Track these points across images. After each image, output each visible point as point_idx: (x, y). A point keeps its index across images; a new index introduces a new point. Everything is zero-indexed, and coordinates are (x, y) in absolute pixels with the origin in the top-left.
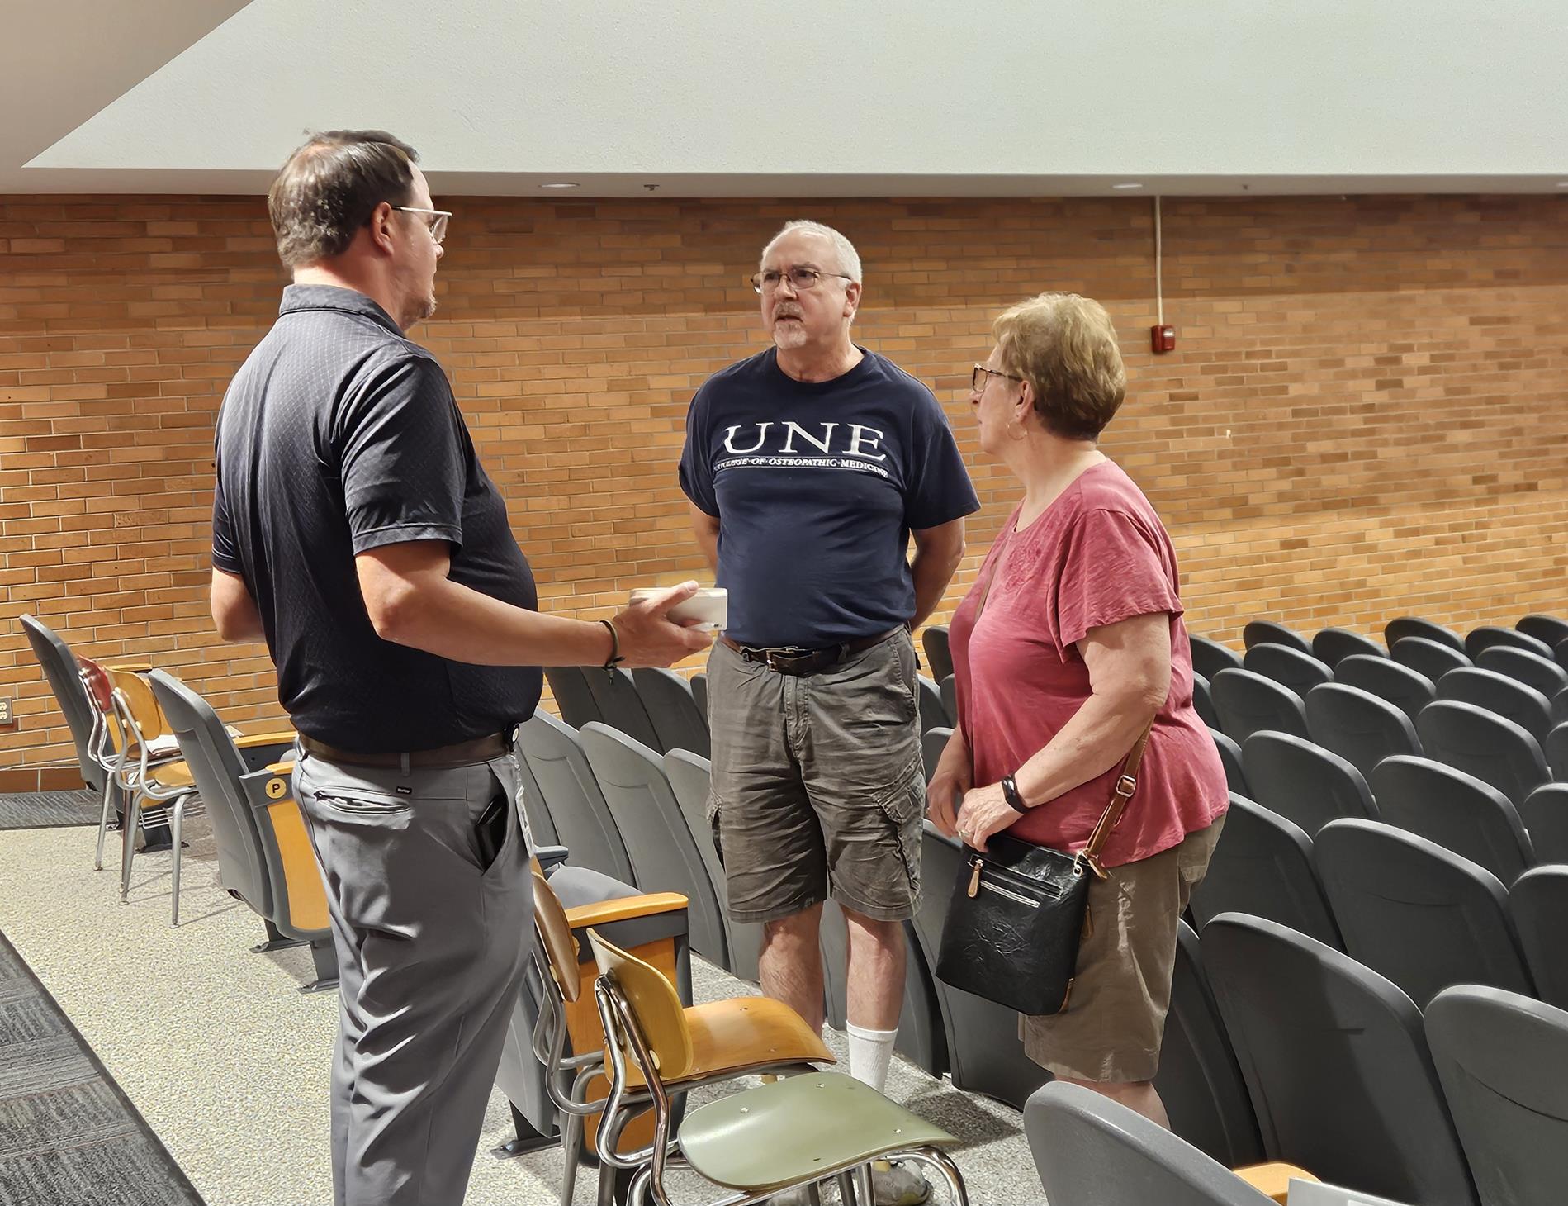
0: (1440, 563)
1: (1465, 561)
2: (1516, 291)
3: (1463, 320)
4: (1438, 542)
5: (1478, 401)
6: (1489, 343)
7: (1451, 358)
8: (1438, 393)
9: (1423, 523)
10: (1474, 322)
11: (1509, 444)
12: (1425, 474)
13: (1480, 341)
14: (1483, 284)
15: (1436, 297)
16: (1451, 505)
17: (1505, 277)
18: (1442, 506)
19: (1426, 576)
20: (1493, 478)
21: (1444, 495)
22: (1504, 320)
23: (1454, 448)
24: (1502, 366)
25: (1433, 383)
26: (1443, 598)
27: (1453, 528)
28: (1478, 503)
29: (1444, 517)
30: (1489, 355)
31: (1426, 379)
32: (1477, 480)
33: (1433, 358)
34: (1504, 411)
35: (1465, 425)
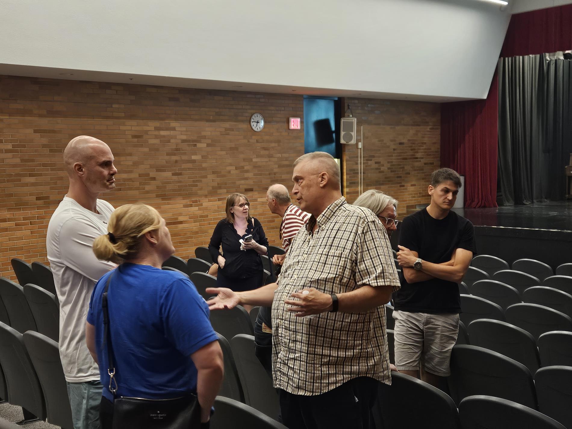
0: (18, 234)
1: (32, 233)
2: (59, 120)
3: (30, 131)
4: (16, 225)
5: (40, 165)
6: (45, 141)
7: (24, 146)
8: (17, 161)
9: (8, 216)
10: (35, 131)
11: (55, 183)
12: (11, 195)
13: (40, 140)
14: (41, 116)
15: (15, 120)
16: (24, 209)
17: (52, 113)
18: (19, 209)
19: (10, 240)
20: (48, 198)
21: (20, 205)
22: (54, 132)
23: (26, 185)
24: (51, 151)
25: (14, 157)
26: (21, 249)
27: (24, 219)
28: (39, 208)
29: (20, 214)
30: (44, 146)
31: (10, 155)
32: (38, 199)
33: (13, 146)
34: (52, 170)
35: (31, 175)
